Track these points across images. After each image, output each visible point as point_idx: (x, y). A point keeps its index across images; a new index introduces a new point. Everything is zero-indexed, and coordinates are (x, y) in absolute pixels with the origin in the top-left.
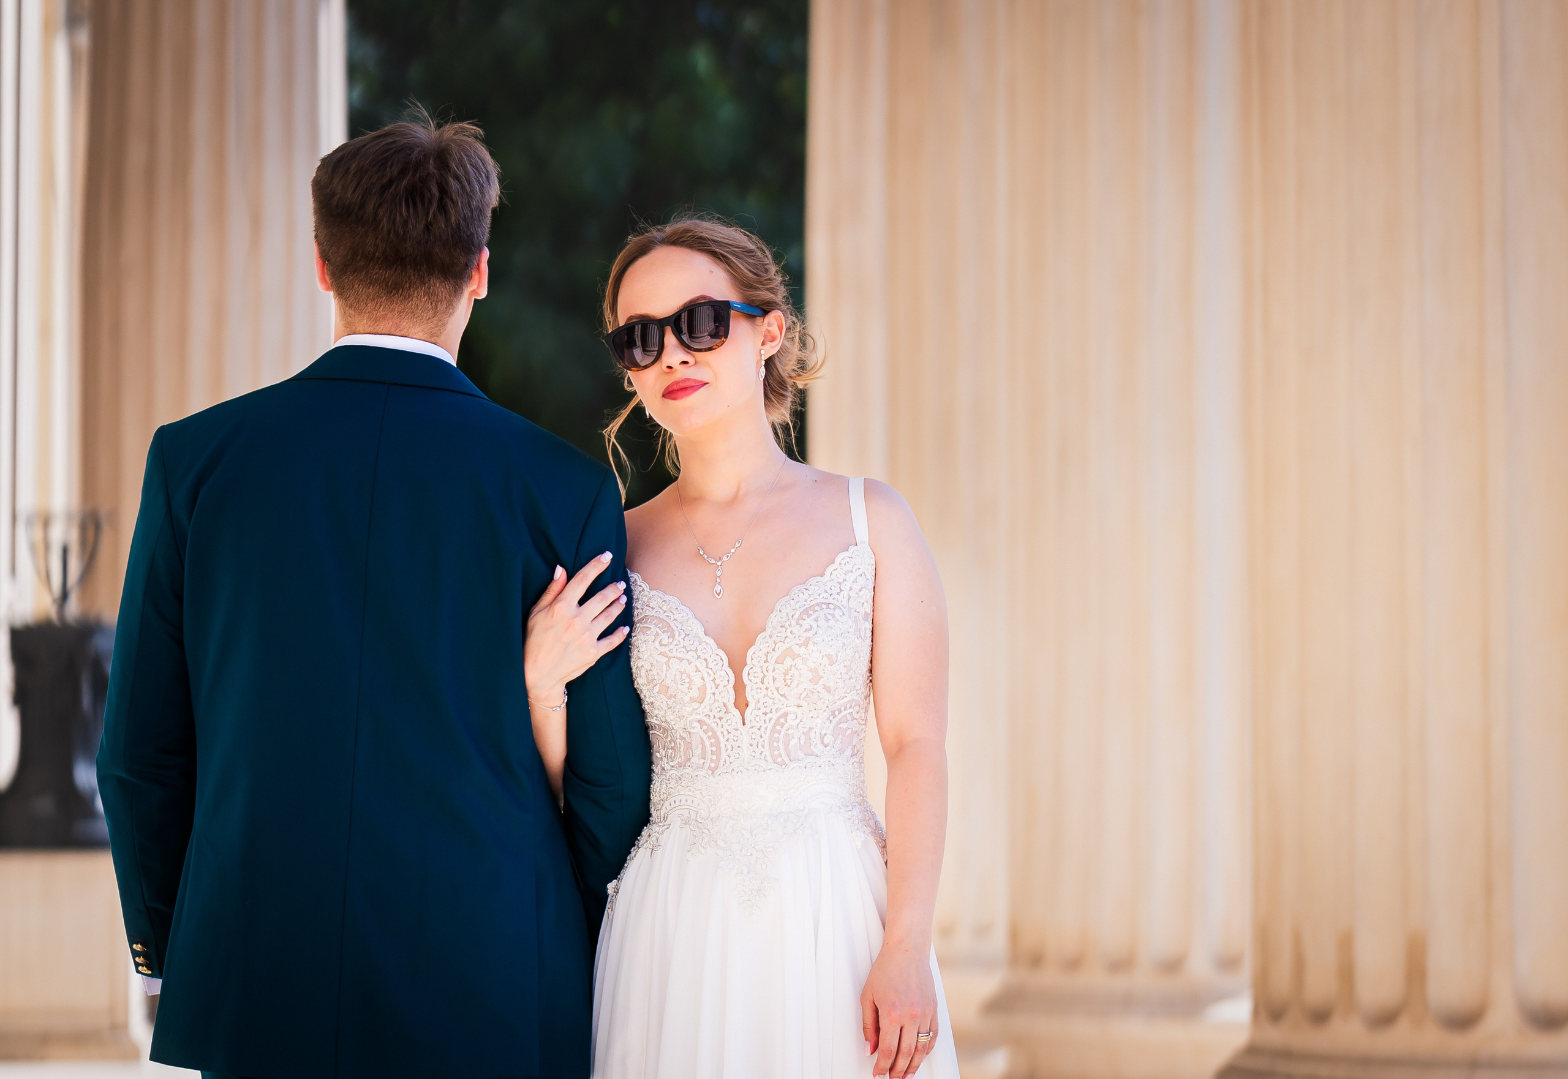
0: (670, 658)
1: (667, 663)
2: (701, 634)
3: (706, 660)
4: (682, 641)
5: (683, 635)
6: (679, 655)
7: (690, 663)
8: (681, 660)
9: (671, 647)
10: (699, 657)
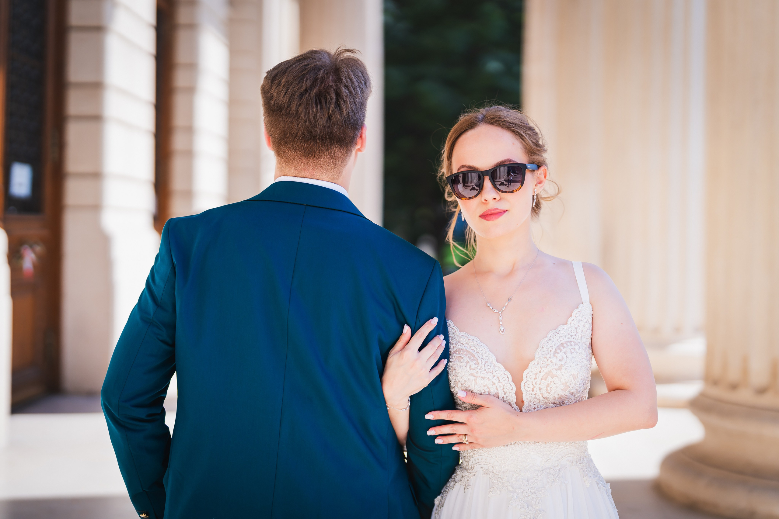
0: (476, 377)
1: (475, 380)
2: (495, 362)
3: (498, 377)
4: (483, 366)
5: (484, 363)
6: (482, 375)
7: (489, 380)
8: (484, 378)
9: (477, 370)
10: (494, 376)
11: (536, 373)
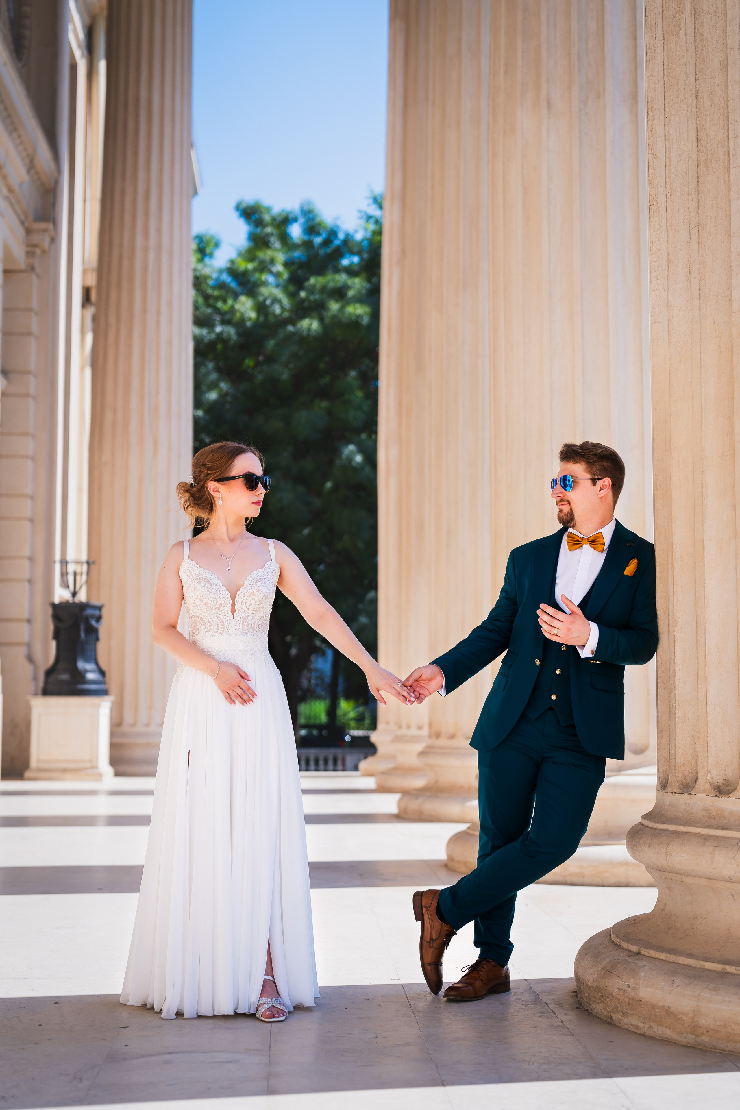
0: (210, 593)
1: (209, 595)
2: (221, 585)
3: (222, 594)
4: (215, 587)
5: (215, 585)
6: (214, 592)
7: (217, 595)
8: (214, 594)
9: (211, 589)
10: (220, 593)
11: (245, 593)
